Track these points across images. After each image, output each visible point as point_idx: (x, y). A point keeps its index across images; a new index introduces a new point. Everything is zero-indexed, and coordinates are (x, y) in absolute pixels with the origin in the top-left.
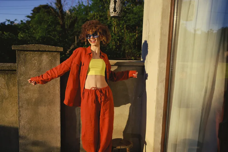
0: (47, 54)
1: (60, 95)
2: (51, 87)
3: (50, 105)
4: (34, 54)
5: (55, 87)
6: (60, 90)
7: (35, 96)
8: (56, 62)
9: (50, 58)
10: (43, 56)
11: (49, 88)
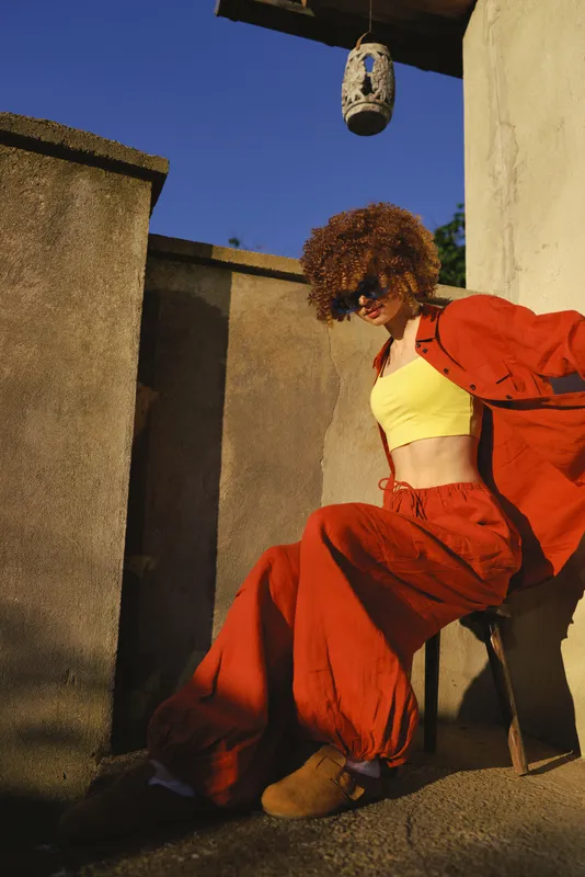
0: (94, 178)
1: (136, 371)
2: (100, 325)
3: (85, 413)
4: (37, 163)
5: (117, 327)
6: (137, 346)
7: (15, 353)
8: (132, 217)
9: (108, 196)
10: (77, 180)
11: (90, 328)
